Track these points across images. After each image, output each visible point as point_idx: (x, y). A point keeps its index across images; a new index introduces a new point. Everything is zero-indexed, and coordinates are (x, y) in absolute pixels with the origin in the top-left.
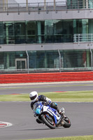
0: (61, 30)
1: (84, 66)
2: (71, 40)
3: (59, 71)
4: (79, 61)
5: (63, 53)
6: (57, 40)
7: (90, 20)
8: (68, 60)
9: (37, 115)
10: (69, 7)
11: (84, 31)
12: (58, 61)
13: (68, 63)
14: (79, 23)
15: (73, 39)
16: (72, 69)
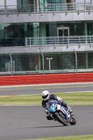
0: (12, 33)
1: (35, 70)
2: (22, 44)
3: (10, 75)
4: (31, 64)
5: (14, 56)
6: (9, 43)
7: (41, 23)
8: (20, 63)
9: (51, 113)
10: (20, 10)
11: (35, 34)
12: (10, 65)
13: (20, 67)
14: (30, 26)
15: (24, 42)
16: (24, 72)
